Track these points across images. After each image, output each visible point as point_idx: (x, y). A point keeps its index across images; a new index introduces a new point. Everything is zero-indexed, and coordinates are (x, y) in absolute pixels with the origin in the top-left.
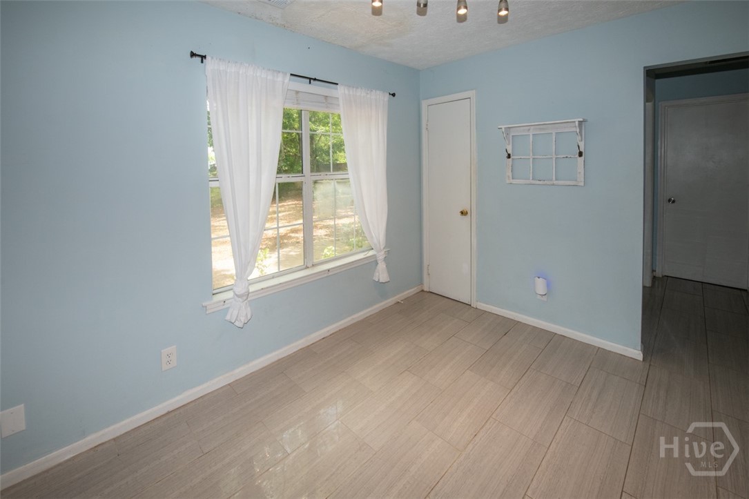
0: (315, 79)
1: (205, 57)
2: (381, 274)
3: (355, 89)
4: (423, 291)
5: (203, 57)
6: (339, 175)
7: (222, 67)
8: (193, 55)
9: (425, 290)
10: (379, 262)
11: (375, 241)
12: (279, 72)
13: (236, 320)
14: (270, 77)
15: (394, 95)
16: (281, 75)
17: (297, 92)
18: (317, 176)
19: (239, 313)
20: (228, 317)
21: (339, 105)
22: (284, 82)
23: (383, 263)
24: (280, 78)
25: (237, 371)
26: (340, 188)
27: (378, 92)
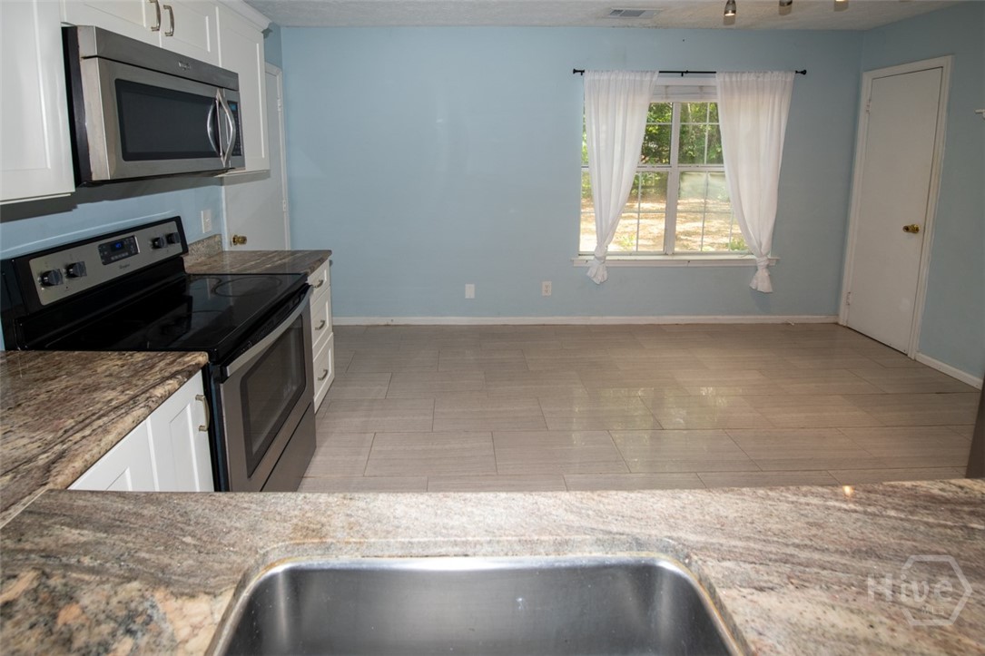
0: (687, 72)
1: (584, 71)
2: (761, 282)
3: (739, 75)
4: (837, 324)
5: (582, 72)
6: (715, 167)
7: (597, 77)
8: (575, 71)
9: (841, 323)
10: (759, 268)
11: (755, 244)
12: (647, 72)
13: (595, 276)
14: (638, 78)
15: (804, 72)
16: (649, 74)
17: (667, 87)
18: (686, 167)
19: (598, 273)
20: (588, 274)
21: (716, 94)
22: (651, 81)
23: (764, 270)
24: (647, 78)
25: (593, 318)
26: (714, 181)
27: (776, 73)
